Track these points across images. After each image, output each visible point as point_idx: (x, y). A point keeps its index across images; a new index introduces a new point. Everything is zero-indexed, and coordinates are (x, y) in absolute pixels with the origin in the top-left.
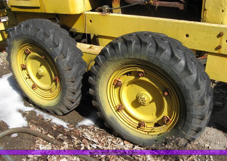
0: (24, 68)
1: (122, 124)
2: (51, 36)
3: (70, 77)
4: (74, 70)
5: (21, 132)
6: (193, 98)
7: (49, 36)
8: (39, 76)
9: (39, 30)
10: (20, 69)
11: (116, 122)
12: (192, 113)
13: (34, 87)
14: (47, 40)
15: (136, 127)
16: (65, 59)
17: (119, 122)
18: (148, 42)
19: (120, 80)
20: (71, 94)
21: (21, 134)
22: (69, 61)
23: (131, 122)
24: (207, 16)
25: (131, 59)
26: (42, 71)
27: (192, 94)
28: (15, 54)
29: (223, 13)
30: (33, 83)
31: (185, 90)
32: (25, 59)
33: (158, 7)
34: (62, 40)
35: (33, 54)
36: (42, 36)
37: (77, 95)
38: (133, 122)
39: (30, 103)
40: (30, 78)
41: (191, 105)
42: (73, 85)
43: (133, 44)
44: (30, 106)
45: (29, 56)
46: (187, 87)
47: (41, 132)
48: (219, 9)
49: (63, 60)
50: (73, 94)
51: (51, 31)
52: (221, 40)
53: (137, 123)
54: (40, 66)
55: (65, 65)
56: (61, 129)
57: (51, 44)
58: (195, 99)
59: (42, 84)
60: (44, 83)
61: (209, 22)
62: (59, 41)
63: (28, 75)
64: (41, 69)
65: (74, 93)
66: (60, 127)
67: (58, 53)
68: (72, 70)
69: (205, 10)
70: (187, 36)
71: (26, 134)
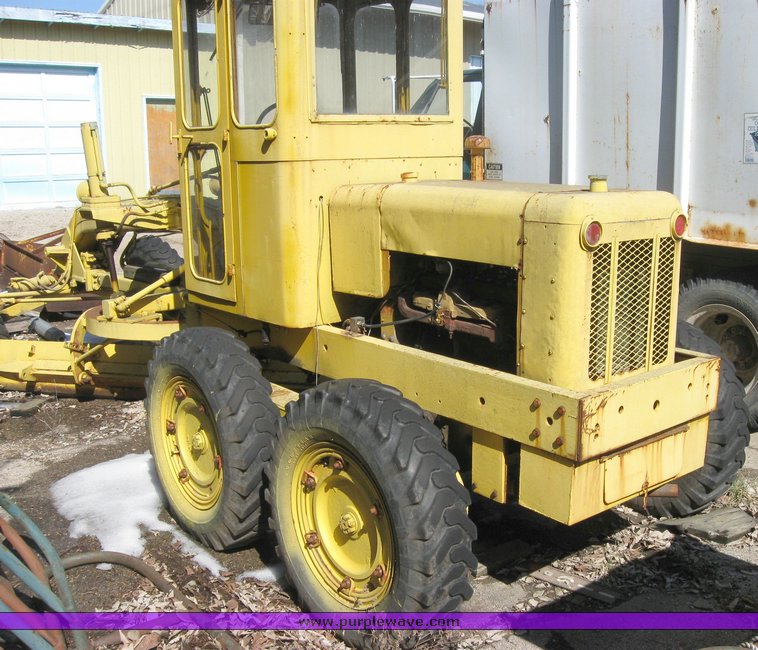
0: (171, 431)
1: (312, 580)
2: (217, 367)
3: (237, 457)
4: (248, 443)
5: (121, 562)
6: (406, 522)
7: (213, 367)
8: (196, 453)
9: (200, 351)
10: (164, 431)
11: (302, 573)
12: (406, 556)
13: (183, 476)
14: (208, 374)
15: (336, 589)
16: (234, 417)
17: (309, 573)
18: (344, 398)
19: (312, 475)
20: (237, 497)
21: (118, 568)
22: (241, 423)
23: (330, 576)
24: (526, 362)
25: (317, 428)
26: (200, 442)
27: (404, 513)
28: (158, 396)
29: (550, 358)
30: (182, 468)
31: (392, 501)
32: (176, 412)
33: (455, 332)
34: (238, 378)
35: (189, 401)
36: (202, 365)
37: (249, 504)
38: (334, 578)
39: (172, 516)
40: (179, 454)
41: (404, 538)
42: (243, 478)
43: (324, 400)
44: (169, 522)
45: (184, 402)
46: (396, 498)
47: (160, 572)
48: (543, 347)
49: (230, 419)
50: (240, 499)
51: (220, 357)
52: (538, 415)
53: (341, 579)
54: (199, 430)
55: (232, 430)
56: (204, 574)
57: (214, 383)
58: (409, 523)
59: (199, 472)
60: (203, 469)
61: (530, 378)
62: (229, 380)
63: (177, 448)
64: (198, 437)
65: (244, 498)
66: (203, 572)
67: (223, 403)
68: (242, 445)
69: (521, 348)
70: (483, 401)
71: (128, 571)
